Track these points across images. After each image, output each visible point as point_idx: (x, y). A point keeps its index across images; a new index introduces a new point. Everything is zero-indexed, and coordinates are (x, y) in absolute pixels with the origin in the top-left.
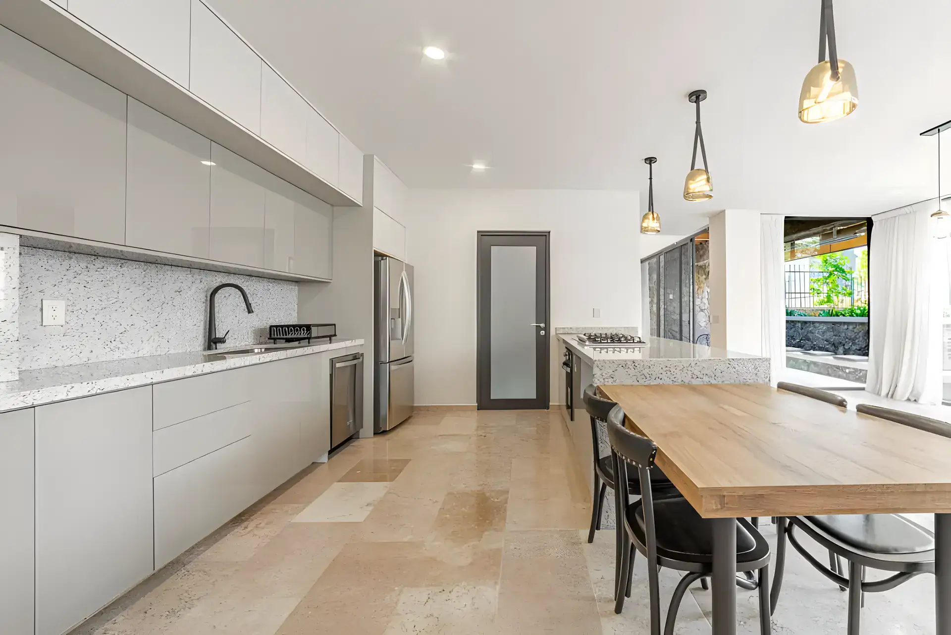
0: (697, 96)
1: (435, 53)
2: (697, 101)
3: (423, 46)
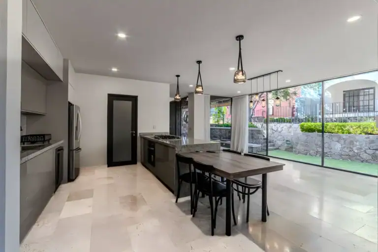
0: (199, 62)
1: (122, 35)
2: (199, 64)
3: (117, 33)
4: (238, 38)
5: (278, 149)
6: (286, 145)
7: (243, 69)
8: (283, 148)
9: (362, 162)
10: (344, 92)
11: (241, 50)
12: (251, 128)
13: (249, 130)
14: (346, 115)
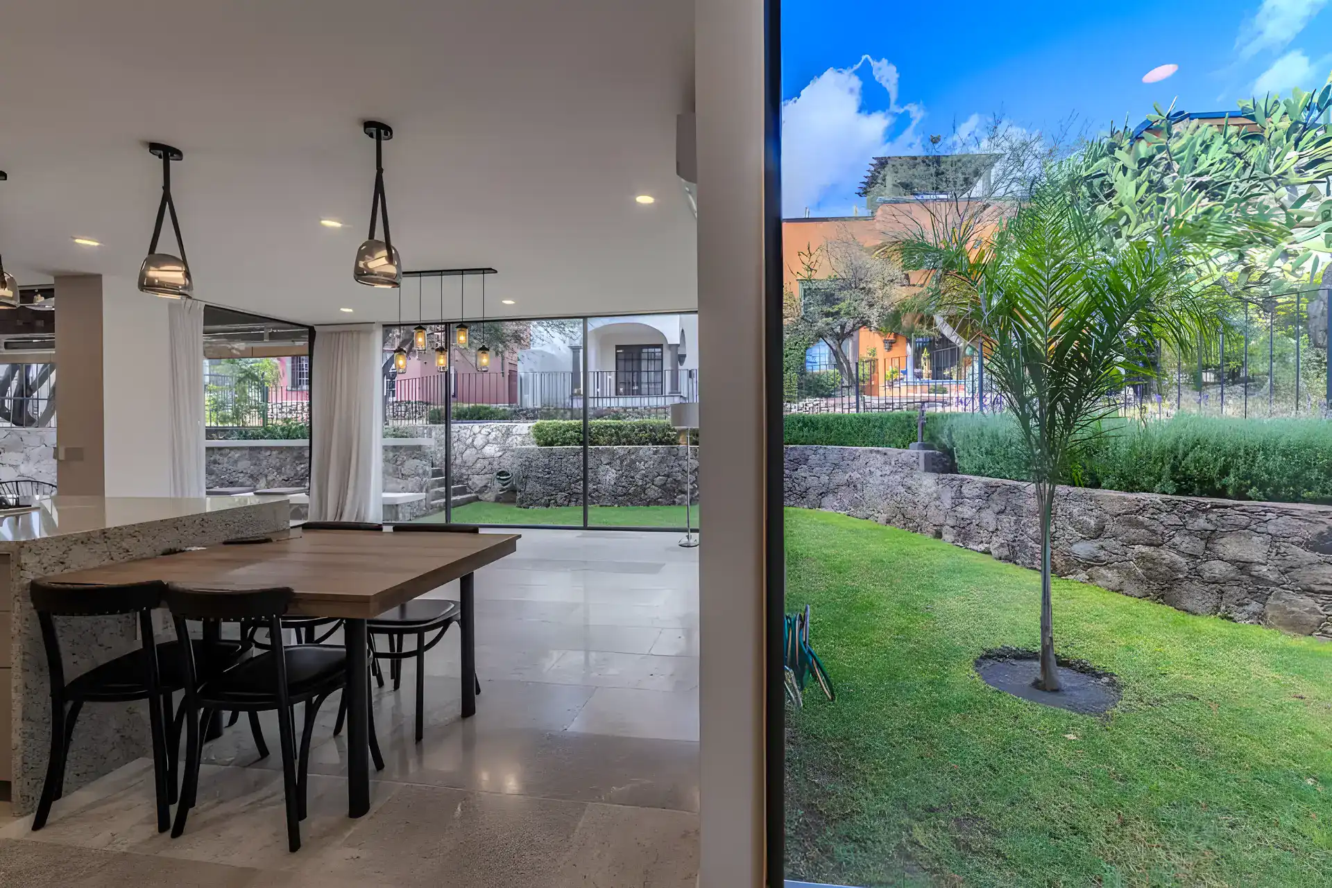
0: (165, 151)
2: (165, 158)
4: (374, 130)
5: (477, 499)
6: (498, 485)
7: (393, 243)
8: (489, 496)
9: (648, 505)
10: (618, 347)
11: (384, 175)
12: (392, 441)
13: (386, 448)
14: (622, 402)
